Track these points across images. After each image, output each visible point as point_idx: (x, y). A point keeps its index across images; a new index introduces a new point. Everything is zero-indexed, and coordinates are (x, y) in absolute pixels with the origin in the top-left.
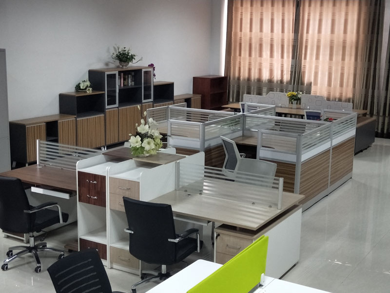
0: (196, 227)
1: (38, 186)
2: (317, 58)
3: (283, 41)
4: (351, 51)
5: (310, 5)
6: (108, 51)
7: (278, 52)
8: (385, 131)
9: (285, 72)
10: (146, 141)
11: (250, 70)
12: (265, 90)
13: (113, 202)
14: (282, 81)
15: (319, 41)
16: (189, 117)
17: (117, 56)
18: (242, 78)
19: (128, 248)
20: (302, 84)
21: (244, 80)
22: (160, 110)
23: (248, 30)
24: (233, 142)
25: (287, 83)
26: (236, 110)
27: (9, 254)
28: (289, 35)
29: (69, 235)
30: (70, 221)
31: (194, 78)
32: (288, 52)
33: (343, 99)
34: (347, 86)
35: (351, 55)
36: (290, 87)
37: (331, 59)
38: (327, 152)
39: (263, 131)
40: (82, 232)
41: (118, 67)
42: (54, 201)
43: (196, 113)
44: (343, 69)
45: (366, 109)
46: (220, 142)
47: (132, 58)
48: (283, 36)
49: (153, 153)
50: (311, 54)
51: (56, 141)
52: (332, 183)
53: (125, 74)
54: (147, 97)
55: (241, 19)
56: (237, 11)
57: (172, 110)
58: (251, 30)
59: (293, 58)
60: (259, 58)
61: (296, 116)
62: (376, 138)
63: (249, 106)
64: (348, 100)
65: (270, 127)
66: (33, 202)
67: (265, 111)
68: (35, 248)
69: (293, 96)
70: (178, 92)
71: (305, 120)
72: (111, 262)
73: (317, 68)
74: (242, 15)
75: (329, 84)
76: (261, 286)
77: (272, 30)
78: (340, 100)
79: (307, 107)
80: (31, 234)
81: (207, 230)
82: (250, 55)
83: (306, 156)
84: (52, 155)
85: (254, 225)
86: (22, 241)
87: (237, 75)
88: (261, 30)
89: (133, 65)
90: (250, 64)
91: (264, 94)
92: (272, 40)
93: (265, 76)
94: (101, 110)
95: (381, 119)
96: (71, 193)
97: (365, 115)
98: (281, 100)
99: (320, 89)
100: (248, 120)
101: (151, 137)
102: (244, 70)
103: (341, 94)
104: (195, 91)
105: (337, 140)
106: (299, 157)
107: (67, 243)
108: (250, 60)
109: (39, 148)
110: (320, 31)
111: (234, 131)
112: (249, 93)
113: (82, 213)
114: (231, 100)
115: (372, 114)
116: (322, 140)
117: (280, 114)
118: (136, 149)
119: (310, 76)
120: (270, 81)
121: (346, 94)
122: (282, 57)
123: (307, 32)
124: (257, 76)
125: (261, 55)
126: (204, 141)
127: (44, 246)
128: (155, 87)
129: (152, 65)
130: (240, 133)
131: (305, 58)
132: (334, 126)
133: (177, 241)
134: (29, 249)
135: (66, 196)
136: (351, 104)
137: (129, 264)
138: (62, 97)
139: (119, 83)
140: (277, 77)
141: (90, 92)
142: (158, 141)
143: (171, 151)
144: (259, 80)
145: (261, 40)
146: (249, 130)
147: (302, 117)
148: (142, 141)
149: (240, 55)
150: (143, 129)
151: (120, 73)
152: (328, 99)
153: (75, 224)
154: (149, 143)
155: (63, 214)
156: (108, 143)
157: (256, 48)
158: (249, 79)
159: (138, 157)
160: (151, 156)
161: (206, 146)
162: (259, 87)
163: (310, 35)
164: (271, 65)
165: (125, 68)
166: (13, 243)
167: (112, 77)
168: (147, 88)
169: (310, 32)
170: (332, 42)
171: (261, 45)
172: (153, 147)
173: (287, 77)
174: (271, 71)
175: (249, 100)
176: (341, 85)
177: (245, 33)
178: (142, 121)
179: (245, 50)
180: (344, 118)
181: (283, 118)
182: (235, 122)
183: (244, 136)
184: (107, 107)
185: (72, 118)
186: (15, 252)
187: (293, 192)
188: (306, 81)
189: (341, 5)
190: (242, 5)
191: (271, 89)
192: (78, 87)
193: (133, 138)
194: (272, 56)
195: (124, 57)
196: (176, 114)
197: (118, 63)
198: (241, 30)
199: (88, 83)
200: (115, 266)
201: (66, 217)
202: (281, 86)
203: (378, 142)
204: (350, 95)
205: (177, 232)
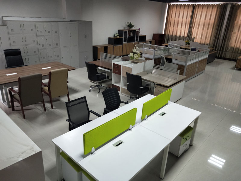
0: (149, 84)
1: (100, 67)
2: (198, 28)
3: (186, 22)
4: (211, 26)
5: (198, 9)
6: (125, 23)
7: (184, 26)
8: (220, 56)
9: (185, 33)
10: (135, 55)
11: (173, 32)
12: (177, 39)
13: (123, 74)
14: (184, 37)
15: (200, 22)
16: (150, 47)
17: (128, 25)
18: (170, 35)
19: (127, 88)
20: (191, 38)
21: (171, 35)
22: (141, 45)
23: (174, 17)
24: (164, 57)
25: (186, 37)
26: (167, 46)
27: (91, 87)
28: (189, 19)
29: (109, 83)
30: (110, 79)
31: (153, 34)
32: (188, 26)
33: (206, 44)
34: (208, 39)
35: (211, 28)
36: (187, 39)
37: (203, 29)
38: (197, 62)
39: (175, 54)
40: (113, 82)
41: (128, 29)
42: (105, 72)
43: (152, 46)
44: (207, 33)
45: (214, 48)
46: (160, 56)
47: (133, 26)
48: (186, 20)
49: (137, 59)
50: (196, 27)
51: (107, 53)
52: (197, 73)
53: (130, 32)
54: (137, 40)
55: (172, 13)
56: (171, 10)
57: (145, 45)
58: (175, 18)
59: (189, 28)
60: (177, 28)
61: (187, 49)
62: (216, 59)
63: (171, 45)
64: (207, 44)
65: (177, 53)
66: (99, 72)
67: (176, 47)
68: (99, 86)
69: (187, 42)
70: (147, 39)
71: (191, 51)
72: (121, 92)
73: (197, 32)
74: (172, 11)
75: (201, 38)
76: (168, 104)
77: (183, 18)
78: (204, 44)
79: (192, 46)
80: (98, 81)
81: (152, 85)
82: (174, 27)
83: (189, 63)
84: (105, 57)
85: (168, 85)
86: (95, 83)
87: (168, 34)
88: (179, 18)
89: (133, 29)
90: (173, 30)
91: (177, 41)
92: (182, 21)
93: (178, 34)
94: (122, 44)
95: (218, 52)
96: (110, 70)
97: (213, 50)
98: (183, 43)
99: (198, 40)
100: (170, 50)
101: (137, 53)
102: (171, 32)
103: (205, 42)
104: (153, 39)
105: (201, 59)
106: (186, 63)
107: (108, 85)
108: (173, 28)
109: (101, 55)
110: (200, 18)
111: (165, 53)
112: (172, 40)
113: (113, 76)
114: (165, 42)
115: (215, 50)
116: (195, 58)
117: (181, 48)
118: (131, 57)
119: (194, 35)
120: (180, 36)
121: (207, 42)
122: (185, 28)
123: (196, 19)
124: (175, 34)
125: (177, 27)
126: (154, 56)
127: (102, 85)
128: (140, 36)
129: (139, 29)
130: (167, 54)
131: (194, 28)
132: (201, 53)
133: (142, 88)
134: (97, 86)
135: (109, 71)
136: (208, 46)
137: (127, 93)
138: (110, 39)
139: (128, 35)
140: (182, 35)
141: (118, 37)
142: (139, 55)
143: (143, 58)
144: (176, 36)
145: (178, 21)
146: (170, 53)
147: (189, 49)
148: (134, 55)
149: (170, 26)
150: (134, 50)
151: (128, 31)
152: (200, 44)
153: (111, 80)
154: (136, 56)
155: (107, 76)
156: (123, 55)
157: (176, 24)
158: (172, 35)
159: (132, 60)
160: (136, 60)
161: (155, 58)
162: (176, 38)
163: (197, 20)
164: (181, 31)
165: (130, 30)
166: (92, 84)
167: (126, 32)
168: (137, 37)
169: (197, 19)
170: (204, 23)
171: (178, 23)
172: (137, 57)
173: (186, 35)
174: (181, 33)
175: (172, 43)
176: (206, 39)
177: (173, 18)
178: (134, 48)
179: (172, 25)
180: (204, 51)
181: (183, 50)
182: (165, 50)
183: (168, 55)
184: (123, 42)
185: (112, 46)
186: (93, 86)
187: (183, 75)
188: (193, 37)
189: (210, 9)
190: (173, 8)
191: (180, 39)
192: (115, 35)
193: (131, 53)
194: (181, 27)
195: (130, 26)
196: (146, 46)
197: (128, 28)
198: (171, 17)
199: (118, 34)
200: (122, 94)
201: (108, 77)
202: (184, 38)
203: (216, 60)
204: (208, 43)
205: (142, 85)
